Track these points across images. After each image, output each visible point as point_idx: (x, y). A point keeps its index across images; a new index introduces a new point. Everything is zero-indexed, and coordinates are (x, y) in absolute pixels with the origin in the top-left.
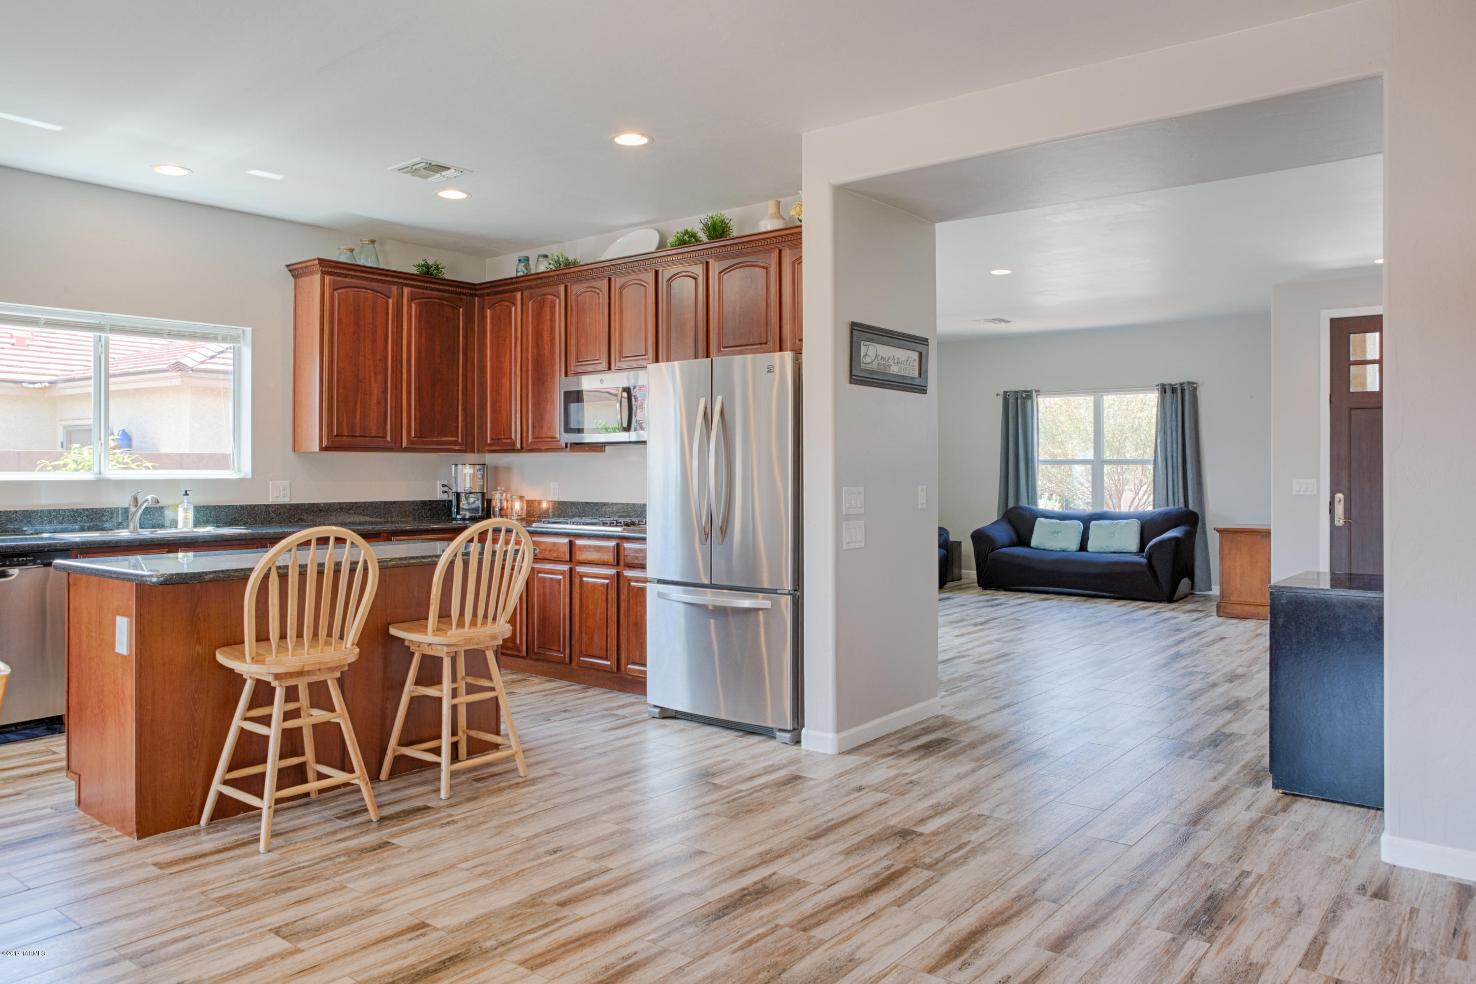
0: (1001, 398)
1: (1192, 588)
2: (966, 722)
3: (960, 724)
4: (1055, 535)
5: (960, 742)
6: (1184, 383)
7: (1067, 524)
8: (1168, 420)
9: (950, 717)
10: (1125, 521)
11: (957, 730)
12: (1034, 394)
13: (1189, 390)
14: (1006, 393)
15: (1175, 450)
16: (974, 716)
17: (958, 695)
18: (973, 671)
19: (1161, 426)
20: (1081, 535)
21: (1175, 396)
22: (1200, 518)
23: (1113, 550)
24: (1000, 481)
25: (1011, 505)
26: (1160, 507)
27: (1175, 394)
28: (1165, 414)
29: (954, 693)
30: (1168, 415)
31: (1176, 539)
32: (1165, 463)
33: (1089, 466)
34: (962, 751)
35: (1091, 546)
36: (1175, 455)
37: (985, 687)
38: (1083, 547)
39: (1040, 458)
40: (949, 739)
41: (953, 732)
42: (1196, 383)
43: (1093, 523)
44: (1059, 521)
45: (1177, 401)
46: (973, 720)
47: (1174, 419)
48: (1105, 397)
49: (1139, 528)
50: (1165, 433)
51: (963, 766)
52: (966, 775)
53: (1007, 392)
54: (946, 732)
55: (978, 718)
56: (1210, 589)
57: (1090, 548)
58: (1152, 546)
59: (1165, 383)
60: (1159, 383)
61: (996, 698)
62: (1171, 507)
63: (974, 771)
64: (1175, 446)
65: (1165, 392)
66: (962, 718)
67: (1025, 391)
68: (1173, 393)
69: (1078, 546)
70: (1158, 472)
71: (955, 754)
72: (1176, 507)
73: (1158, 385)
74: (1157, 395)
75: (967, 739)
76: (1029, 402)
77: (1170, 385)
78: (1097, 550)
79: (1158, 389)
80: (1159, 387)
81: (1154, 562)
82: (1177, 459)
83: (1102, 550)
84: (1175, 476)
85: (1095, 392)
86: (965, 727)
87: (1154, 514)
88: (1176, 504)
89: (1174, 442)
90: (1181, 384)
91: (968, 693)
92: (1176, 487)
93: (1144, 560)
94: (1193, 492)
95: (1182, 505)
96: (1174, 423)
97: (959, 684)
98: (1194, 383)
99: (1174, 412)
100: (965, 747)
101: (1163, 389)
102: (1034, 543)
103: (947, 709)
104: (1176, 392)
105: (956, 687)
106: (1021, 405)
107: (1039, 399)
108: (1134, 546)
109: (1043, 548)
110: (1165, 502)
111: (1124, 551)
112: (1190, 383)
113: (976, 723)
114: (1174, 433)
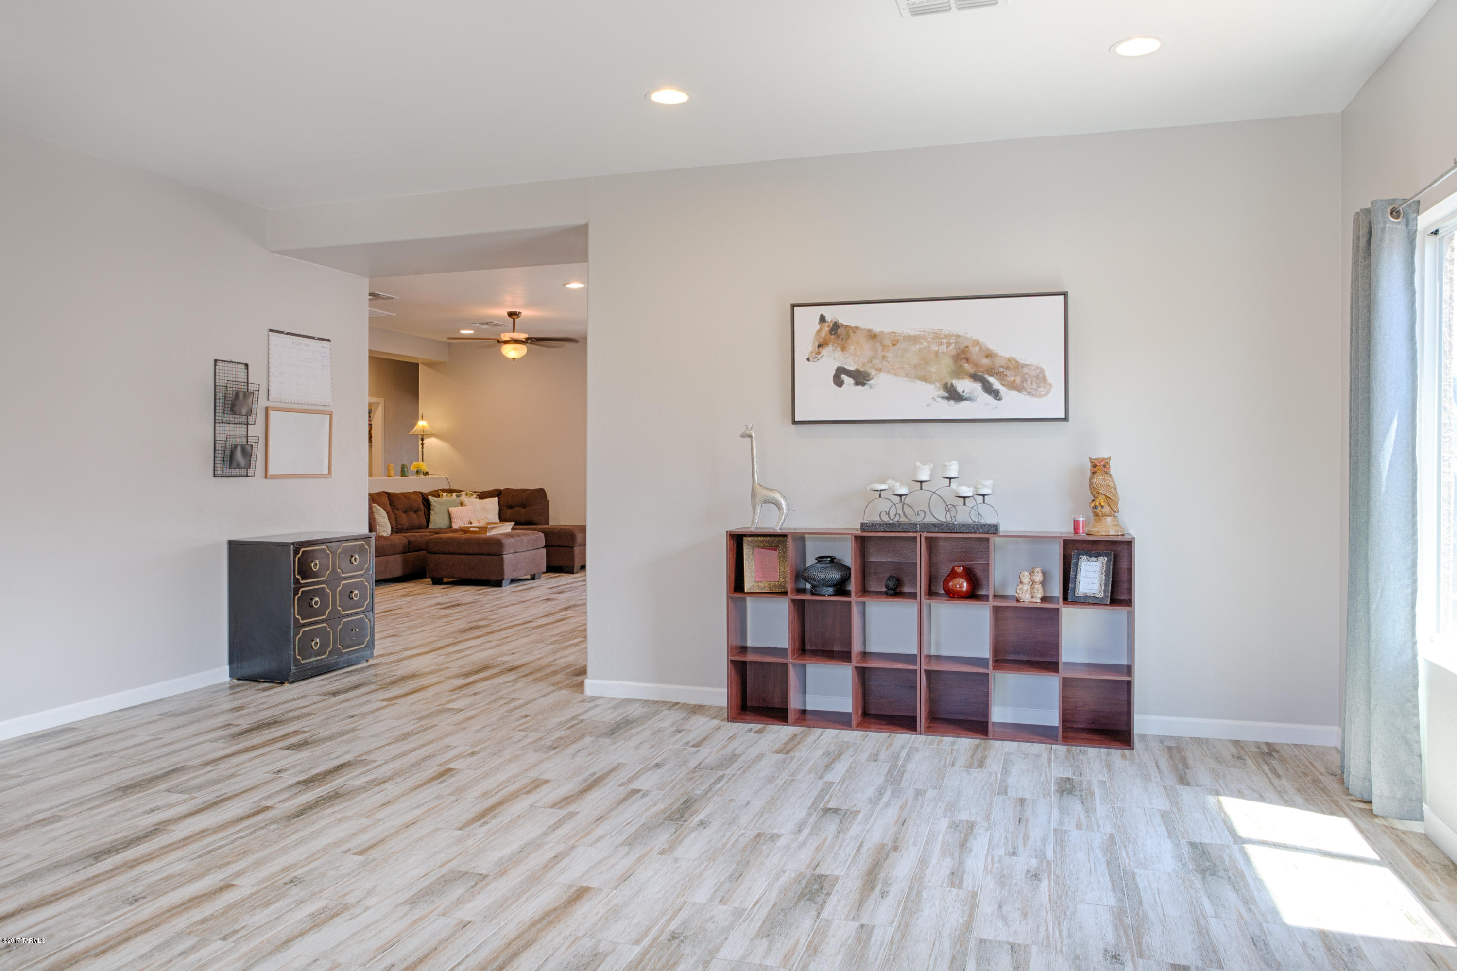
2: (560, 689)
3: (565, 687)
5: (565, 674)
9: (575, 692)
11: (568, 682)
16: (552, 695)
17: (569, 716)
18: (549, 758)
29: (573, 718)
34: (563, 669)
37: (536, 730)
40: (573, 676)
41: (571, 681)
46: (553, 691)
51: (562, 662)
52: (560, 658)
54: (576, 680)
55: (549, 693)
61: (526, 716)
63: (555, 660)
66: (564, 692)
71: (568, 667)
75: (559, 677)
86: (561, 685)
91: (557, 720)
97: (568, 732)
100: (561, 672)
103: (580, 699)
105: (572, 726)
113: (553, 688)
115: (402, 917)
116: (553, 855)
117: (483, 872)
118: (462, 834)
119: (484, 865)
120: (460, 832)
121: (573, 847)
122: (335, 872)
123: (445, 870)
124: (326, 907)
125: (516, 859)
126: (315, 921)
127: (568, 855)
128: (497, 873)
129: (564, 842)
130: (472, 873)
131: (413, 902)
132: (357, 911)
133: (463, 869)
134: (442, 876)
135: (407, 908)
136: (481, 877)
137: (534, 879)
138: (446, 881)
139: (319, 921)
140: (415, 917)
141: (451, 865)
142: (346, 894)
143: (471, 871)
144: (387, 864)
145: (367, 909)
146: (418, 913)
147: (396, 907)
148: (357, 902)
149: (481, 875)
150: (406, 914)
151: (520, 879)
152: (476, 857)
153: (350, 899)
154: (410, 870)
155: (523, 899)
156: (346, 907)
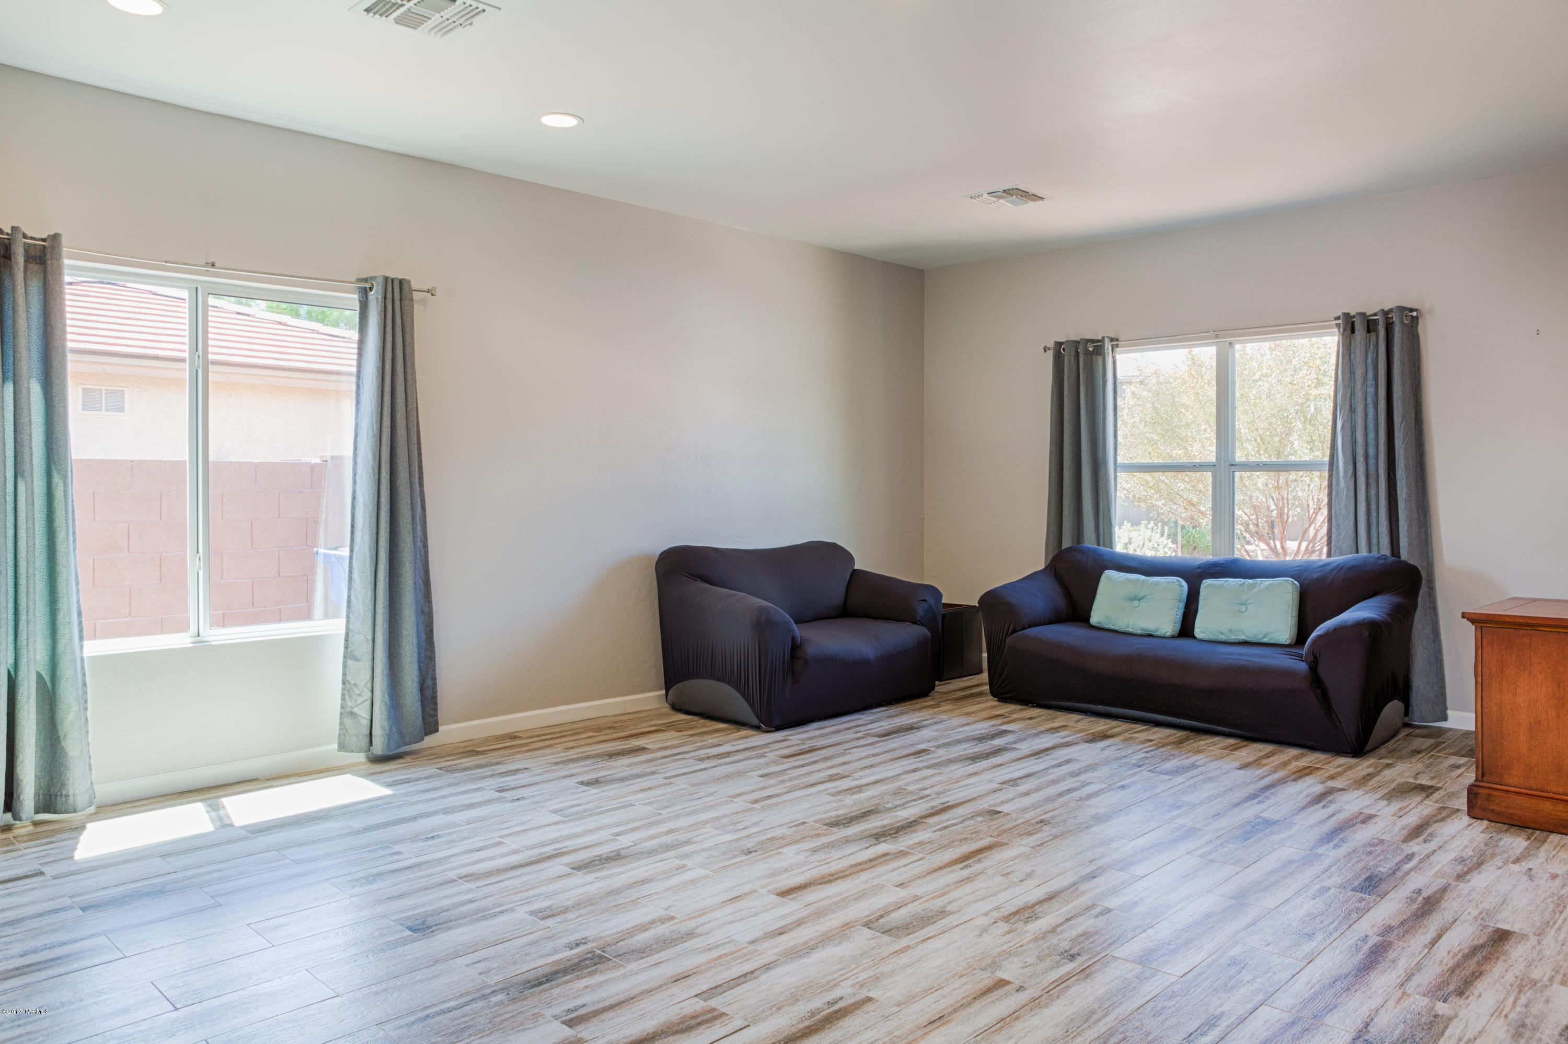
0: (1050, 354)
1: (1407, 713)
4: (1136, 603)
6: (1391, 310)
7: (1156, 584)
8: (1359, 383)
10: (1268, 581)
12: (1108, 346)
13: (1402, 322)
14: (1059, 345)
15: (1371, 442)
19: (1344, 396)
20: (1182, 605)
21: (1373, 338)
22: (1424, 575)
23: (1242, 637)
24: (1049, 501)
25: (1066, 544)
26: (1341, 554)
27: (1373, 334)
28: (1352, 372)
30: (1359, 373)
31: (1371, 625)
32: (1351, 467)
33: (1208, 476)
35: (1201, 628)
36: (1371, 451)
38: (1186, 629)
39: (1120, 460)
42: (1416, 310)
43: (1207, 583)
44: (1142, 577)
45: (1377, 345)
47: (1371, 382)
48: (1238, 347)
49: (1296, 596)
50: (1352, 409)
53: (1061, 344)
56: (1445, 718)
57: (1198, 632)
58: (1320, 637)
59: (1353, 313)
60: (1339, 313)
62: (1364, 553)
64: (1371, 435)
65: (1353, 331)
67: (1092, 341)
68: (1369, 331)
69: (1178, 626)
70: (1338, 485)
72: (1375, 553)
73: (1338, 318)
74: (1336, 338)
76: (1100, 359)
77: (1363, 315)
78: (1212, 637)
79: (1338, 325)
80: (1340, 321)
81: (1322, 671)
82: (1377, 459)
83: (1222, 638)
84: (1373, 493)
85: (1217, 337)
87: (1328, 568)
88: (1374, 548)
89: (1371, 426)
90: (1386, 313)
92: (1374, 514)
93: (1303, 666)
94: (1410, 526)
95: (1386, 551)
96: (1371, 390)
98: (1412, 310)
99: (1370, 368)
101: (1349, 325)
102: (1096, 618)
104: (1376, 331)
106: (1085, 365)
107: (1118, 357)
108: (1284, 631)
109: (1111, 627)
110: (1350, 543)
111: (1266, 640)
112: (1402, 309)
114: (1371, 410)
115: (954, 901)
116: (782, 936)
117: (866, 931)
118: (869, 991)
119: (862, 938)
120: (871, 994)
121: (752, 942)
122: (1027, 960)
123: (905, 942)
124: (1026, 923)
125: (826, 939)
126: (1033, 911)
127: (766, 934)
128: (852, 927)
129: (757, 951)
130: (878, 931)
131: (942, 913)
132: (995, 914)
133: (886, 938)
134: (909, 934)
135: (948, 908)
136: (870, 926)
137: (819, 914)
138: (907, 928)
139: (1029, 911)
140: (942, 899)
141: (896, 947)
142: (1009, 932)
143: (878, 934)
144: (969, 960)
145: (986, 914)
146: (939, 903)
147: (959, 911)
148: (996, 922)
149: (869, 928)
150: (950, 903)
151: (834, 916)
152: (866, 952)
153: (1003, 927)
154: (942, 948)
155: (842, 897)
156: (1007, 919)
